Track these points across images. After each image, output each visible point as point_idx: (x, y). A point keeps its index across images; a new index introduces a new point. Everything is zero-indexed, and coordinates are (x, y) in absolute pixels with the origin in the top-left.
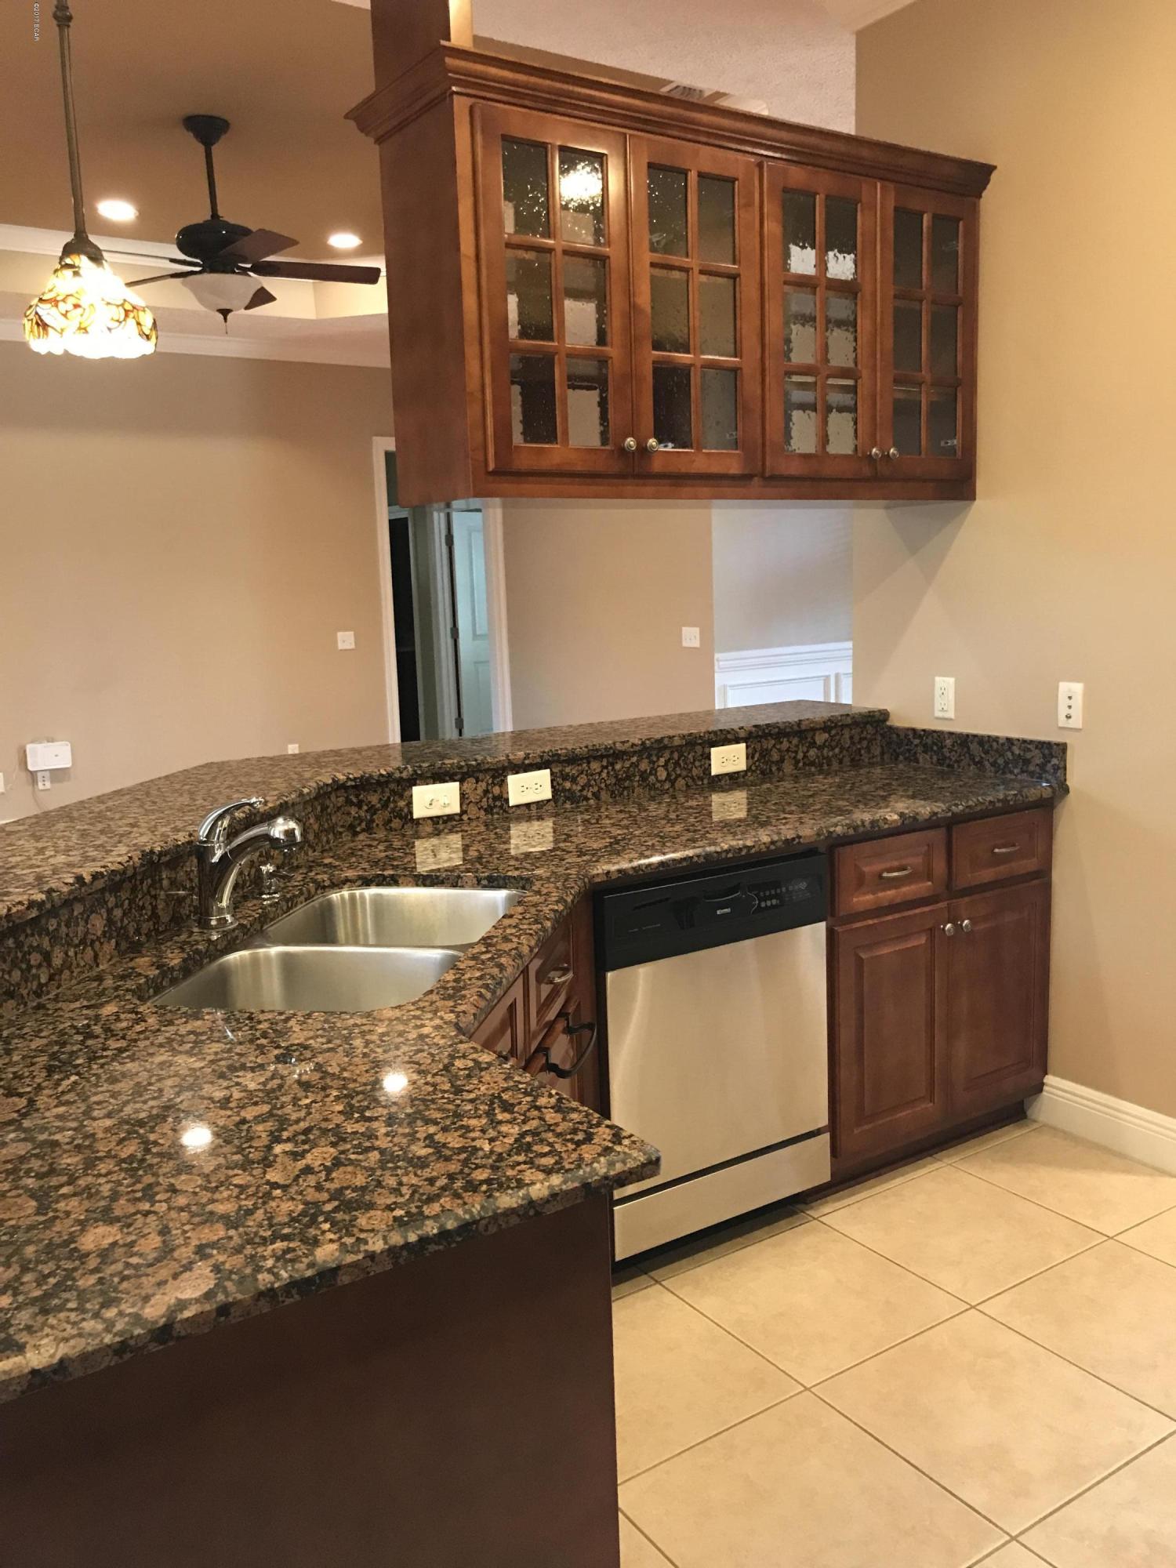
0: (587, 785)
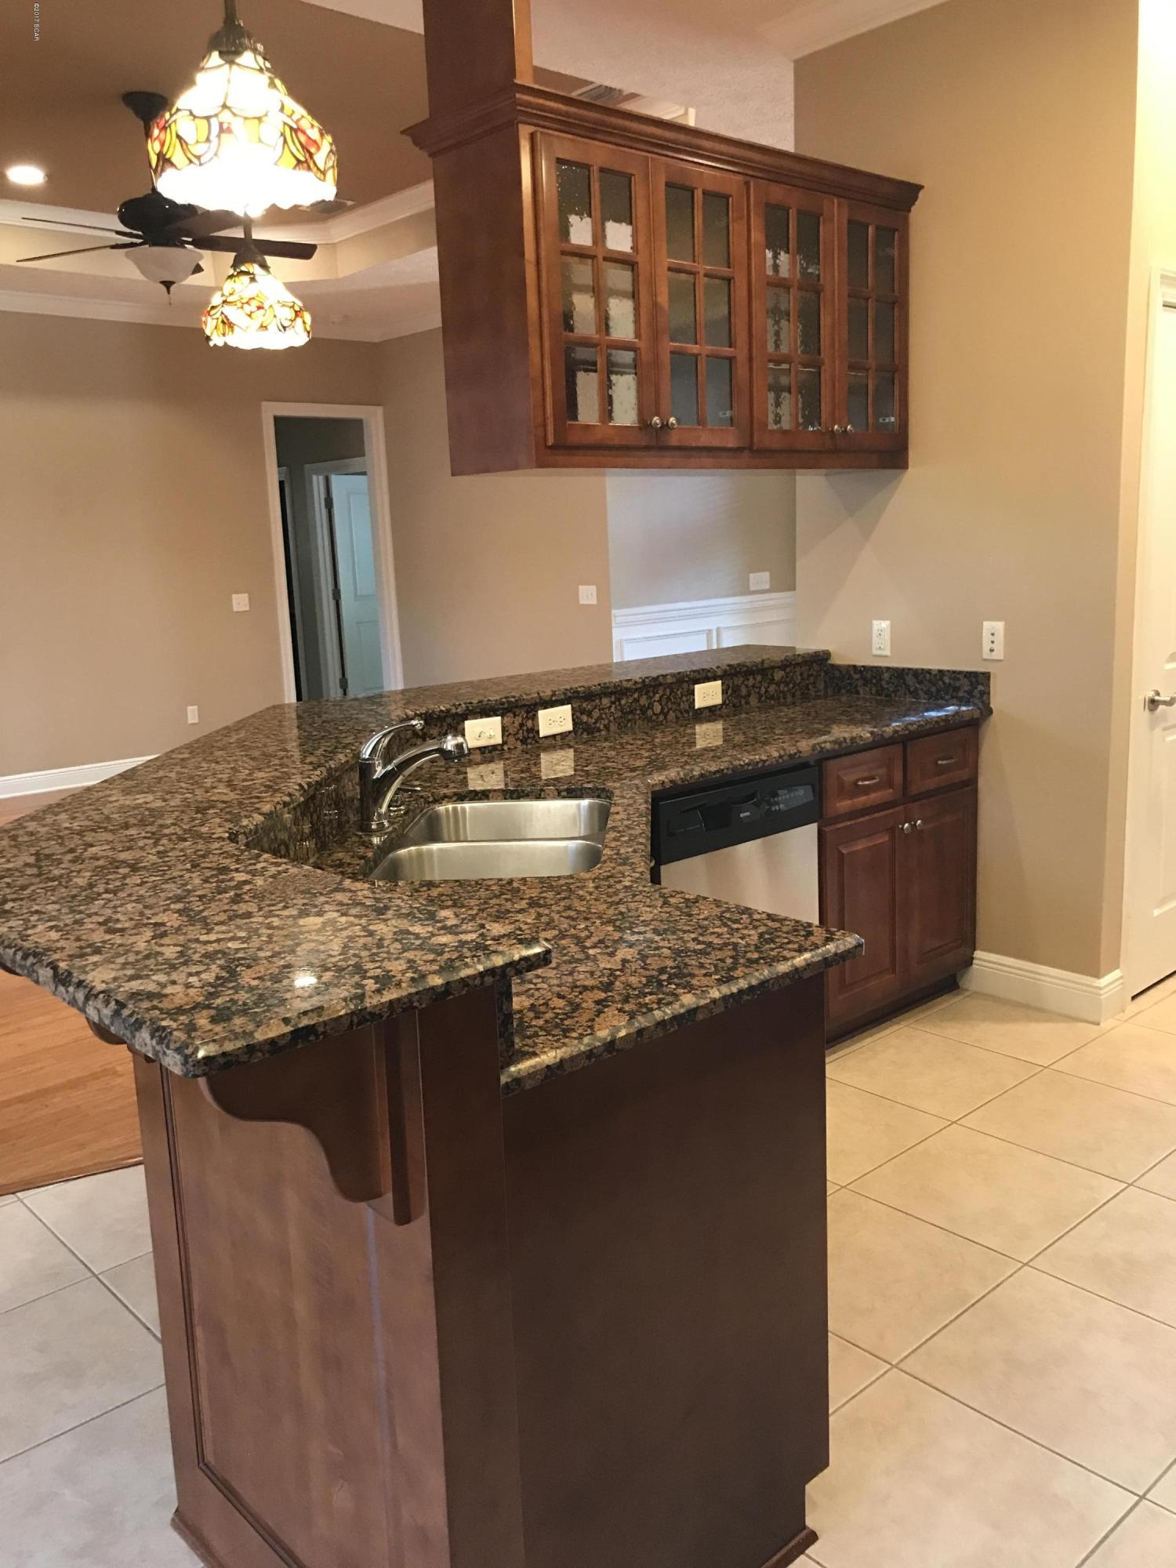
0: (600, 718)
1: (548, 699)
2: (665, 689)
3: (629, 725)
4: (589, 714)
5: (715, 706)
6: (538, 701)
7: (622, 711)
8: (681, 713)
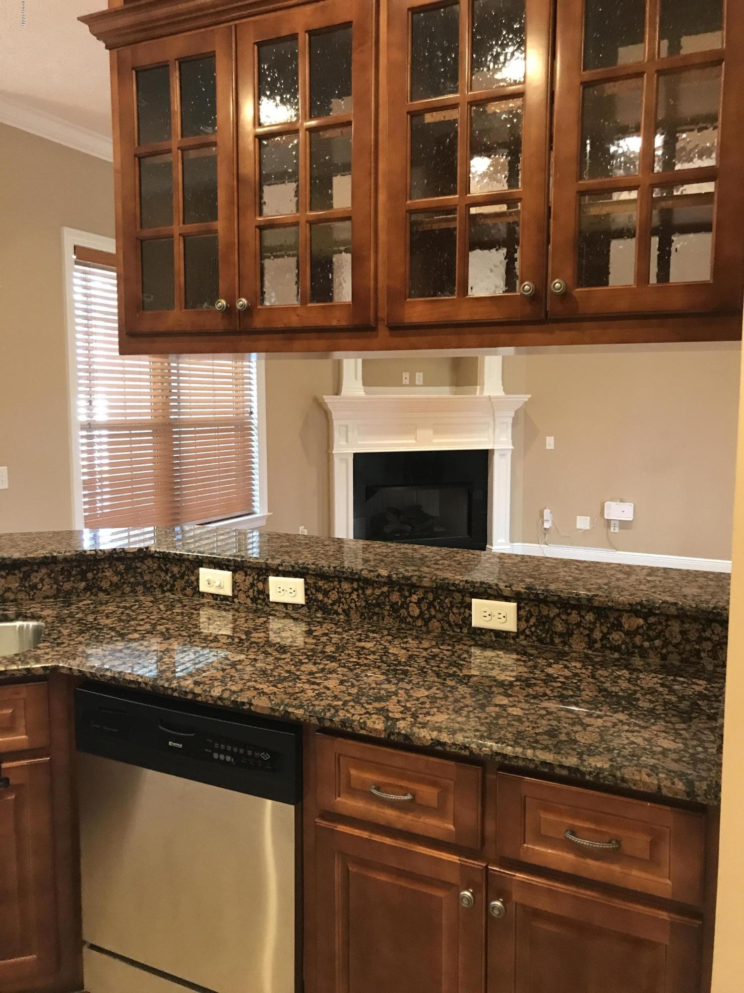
0: (338, 601)
1: (275, 567)
2: (426, 592)
3: (375, 618)
4: (326, 593)
5: (507, 632)
6: (264, 566)
7: (366, 601)
8: (450, 625)
